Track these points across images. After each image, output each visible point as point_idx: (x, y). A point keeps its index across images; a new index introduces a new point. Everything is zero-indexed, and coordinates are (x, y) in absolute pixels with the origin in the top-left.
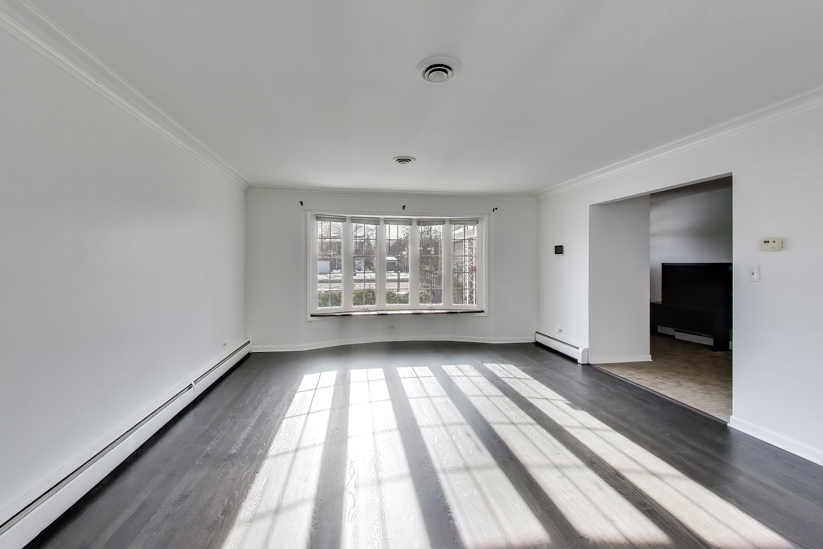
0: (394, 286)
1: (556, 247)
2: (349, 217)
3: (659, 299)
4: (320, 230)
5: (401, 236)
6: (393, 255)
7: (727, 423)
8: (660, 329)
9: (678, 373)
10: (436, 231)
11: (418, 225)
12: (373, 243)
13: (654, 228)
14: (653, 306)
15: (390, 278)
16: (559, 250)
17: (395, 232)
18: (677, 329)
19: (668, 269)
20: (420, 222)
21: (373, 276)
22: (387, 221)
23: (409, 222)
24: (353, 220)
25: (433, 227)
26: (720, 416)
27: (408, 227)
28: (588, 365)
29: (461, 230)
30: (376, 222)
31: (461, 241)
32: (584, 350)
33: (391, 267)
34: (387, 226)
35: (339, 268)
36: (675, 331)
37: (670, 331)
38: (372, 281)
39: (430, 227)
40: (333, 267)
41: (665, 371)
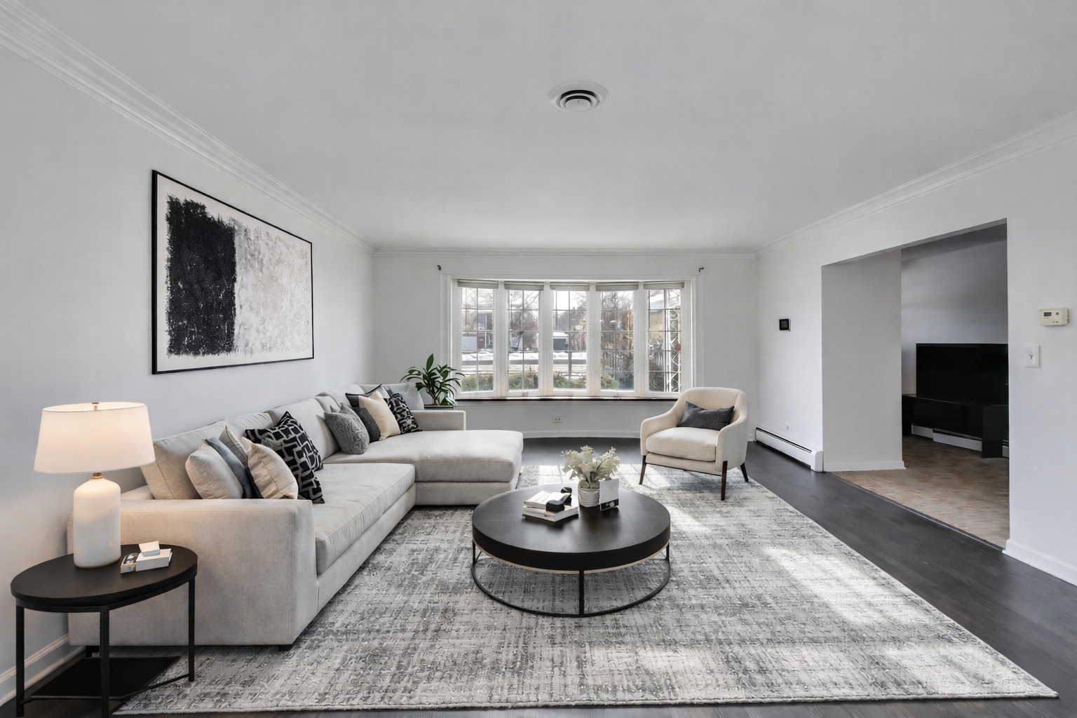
0: (565, 368)
1: (781, 321)
2: (502, 282)
3: (912, 391)
4: (464, 299)
5: (575, 305)
6: (563, 330)
7: (1002, 549)
8: (915, 430)
9: (939, 485)
10: (622, 299)
11: (597, 290)
12: (535, 314)
13: (906, 296)
14: (905, 399)
15: (557, 358)
16: (784, 325)
17: (565, 301)
18: (936, 429)
19: (924, 352)
20: (600, 287)
21: (535, 356)
22: (553, 286)
23: (586, 287)
24: (508, 286)
25: (620, 294)
26: (993, 540)
27: (584, 293)
28: (824, 472)
29: (660, 297)
30: (540, 287)
31: (660, 311)
32: (818, 454)
33: (559, 345)
34: (555, 291)
35: (490, 347)
36: (934, 431)
37: (927, 432)
38: (535, 362)
39: (614, 292)
40: (480, 345)
41: (922, 482)
